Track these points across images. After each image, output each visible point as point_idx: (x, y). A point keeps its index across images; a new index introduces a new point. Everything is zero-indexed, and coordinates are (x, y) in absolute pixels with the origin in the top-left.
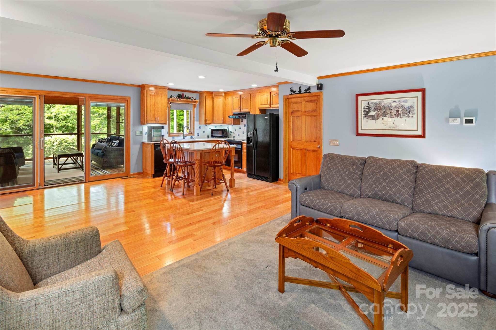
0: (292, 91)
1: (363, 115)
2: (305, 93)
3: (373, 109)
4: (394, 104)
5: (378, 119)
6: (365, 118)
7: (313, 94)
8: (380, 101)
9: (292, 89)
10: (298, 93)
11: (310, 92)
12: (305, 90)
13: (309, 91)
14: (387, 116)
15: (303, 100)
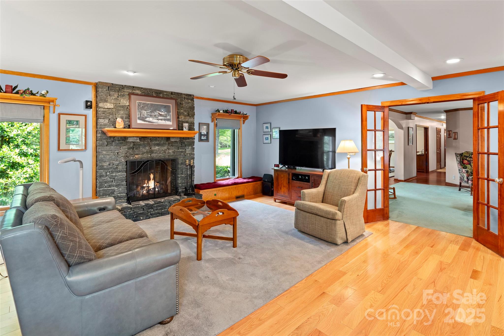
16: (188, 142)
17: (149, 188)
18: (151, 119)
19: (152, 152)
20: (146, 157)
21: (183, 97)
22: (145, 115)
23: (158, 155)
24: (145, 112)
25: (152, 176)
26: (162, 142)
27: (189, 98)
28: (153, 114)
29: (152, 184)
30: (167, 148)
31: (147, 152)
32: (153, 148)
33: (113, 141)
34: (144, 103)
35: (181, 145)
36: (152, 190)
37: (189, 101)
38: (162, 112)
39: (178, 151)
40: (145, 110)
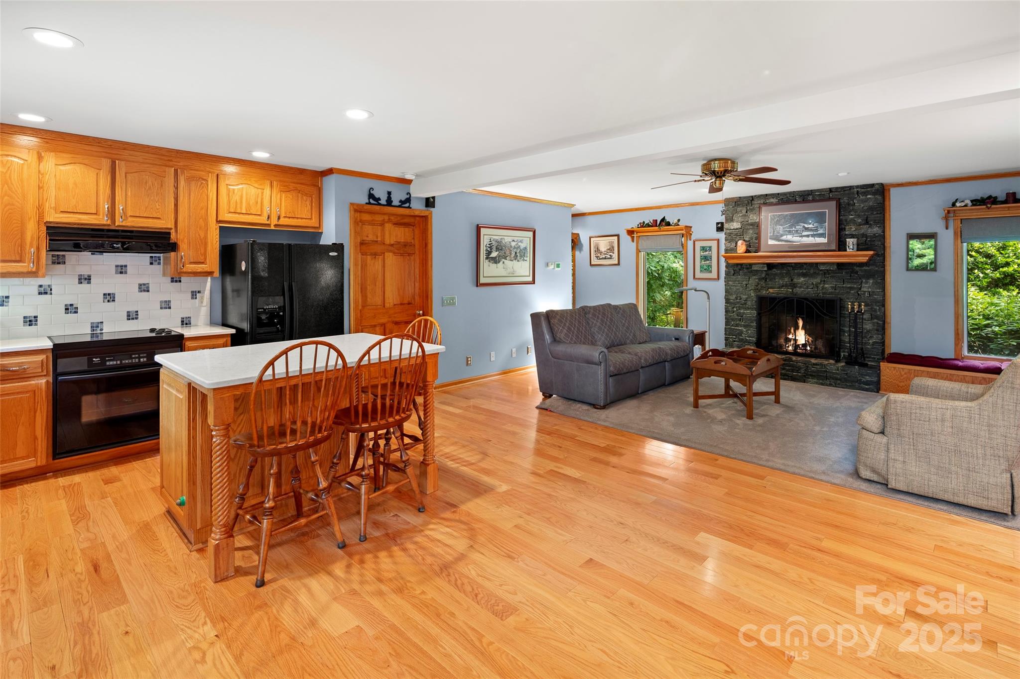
0: (371, 196)
1: (485, 257)
2: (399, 206)
3: (494, 248)
4: (513, 244)
5: (499, 262)
6: (487, 261)
7: (417, 213)
8: (501, 239)
9: (372, 192)
10: (385, 203)
11: (409, 207)
12: (401, 201)
13: (407, 205)
14: (507, 258)
15: (386, 221)
16: (865, 270)
17: (796, 342)
18: (789, 237)
19: (794, 286)
20: (786, 291)
21: (853, 193)
22: (781, 232)
23: (805, 291)
24: (781, 227)
25: (801, 323)
26: (812, 271)
27: (869, 191)
28: (794, 229)
29: (801, 337)
30: (821, 281)
31: (786, 286)
32: (795, 280)
33: (740, 270)
34: (780, 215)
35: (851, 276)
36: (801, 346)
37: (869, 196)
38: (810, 224)
39: (843, 287)
40: (781, 225)
